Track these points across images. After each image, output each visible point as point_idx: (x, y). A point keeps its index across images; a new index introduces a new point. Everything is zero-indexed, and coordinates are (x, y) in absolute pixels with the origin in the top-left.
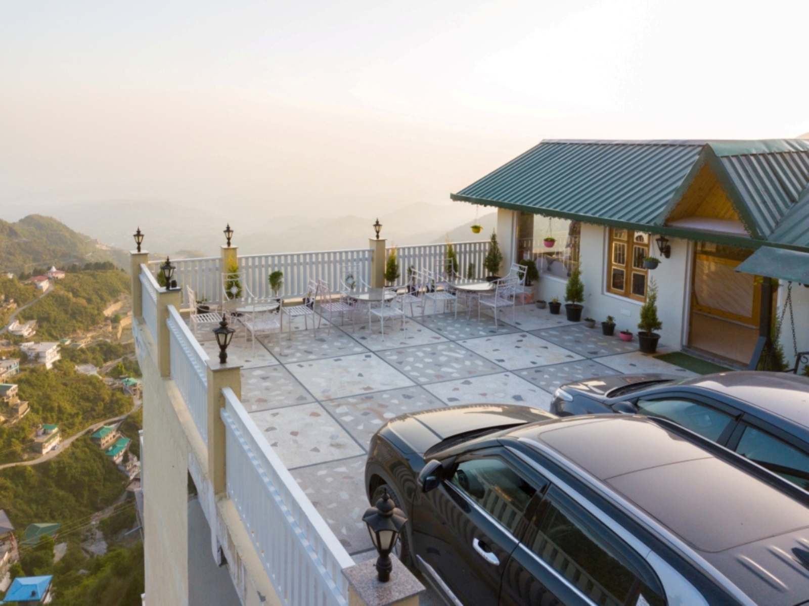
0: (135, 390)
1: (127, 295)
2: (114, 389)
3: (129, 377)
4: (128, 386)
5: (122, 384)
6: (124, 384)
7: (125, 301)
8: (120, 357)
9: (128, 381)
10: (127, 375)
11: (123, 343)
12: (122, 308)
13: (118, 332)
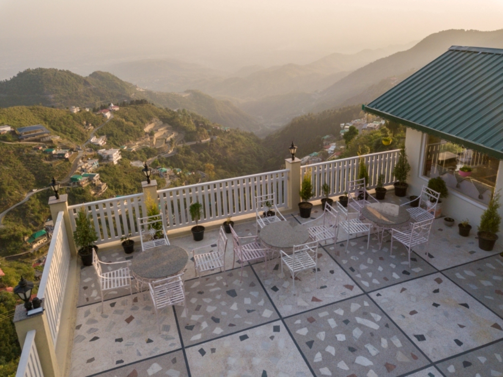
0: (166, 175)
1: (157, 119)
2: (154, 175)
3: (162, 167)
4: (162, 172)
5: (159, 171)
6: (160, 171)
7: (156, 123)
8: (156, 155)
9: (162, 169)
10: (161, 166)
11: (157, 147)
12: (155, 127)
13: (153, 141)
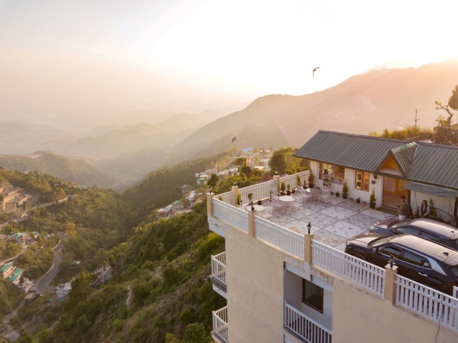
0: (22, 240)
1: (6, 183)
2: (8, 241)
3: (17, 232)
4: (17, 238)
5: (13, 237)
7: (6, 187)
8: (7, 221)
9: (16, 235)
10: (15, 232)
11: (8, 213)
12: (4, 191)
13: (3, 206)
